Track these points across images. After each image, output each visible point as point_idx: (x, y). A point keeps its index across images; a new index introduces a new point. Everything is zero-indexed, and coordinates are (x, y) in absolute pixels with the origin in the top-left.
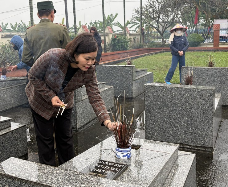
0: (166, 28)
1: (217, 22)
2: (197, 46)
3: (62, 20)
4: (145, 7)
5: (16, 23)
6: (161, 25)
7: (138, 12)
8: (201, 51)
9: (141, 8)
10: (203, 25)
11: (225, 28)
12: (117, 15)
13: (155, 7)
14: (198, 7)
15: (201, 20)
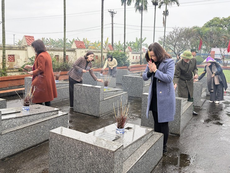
0: (180, 51)
1: (213, 49)
2: (199, 64)
3: (107, 39)
4: (167, 36)
5: (74, 39)
6: (177, 49)
7: (162, 39)
8: (201, 68)
9: (164, 37)
10: (204, 50)
11: (218, 54)
12: (146, 38)
13: (174, 37)
14: (201, 39)
15: (204, 47)
